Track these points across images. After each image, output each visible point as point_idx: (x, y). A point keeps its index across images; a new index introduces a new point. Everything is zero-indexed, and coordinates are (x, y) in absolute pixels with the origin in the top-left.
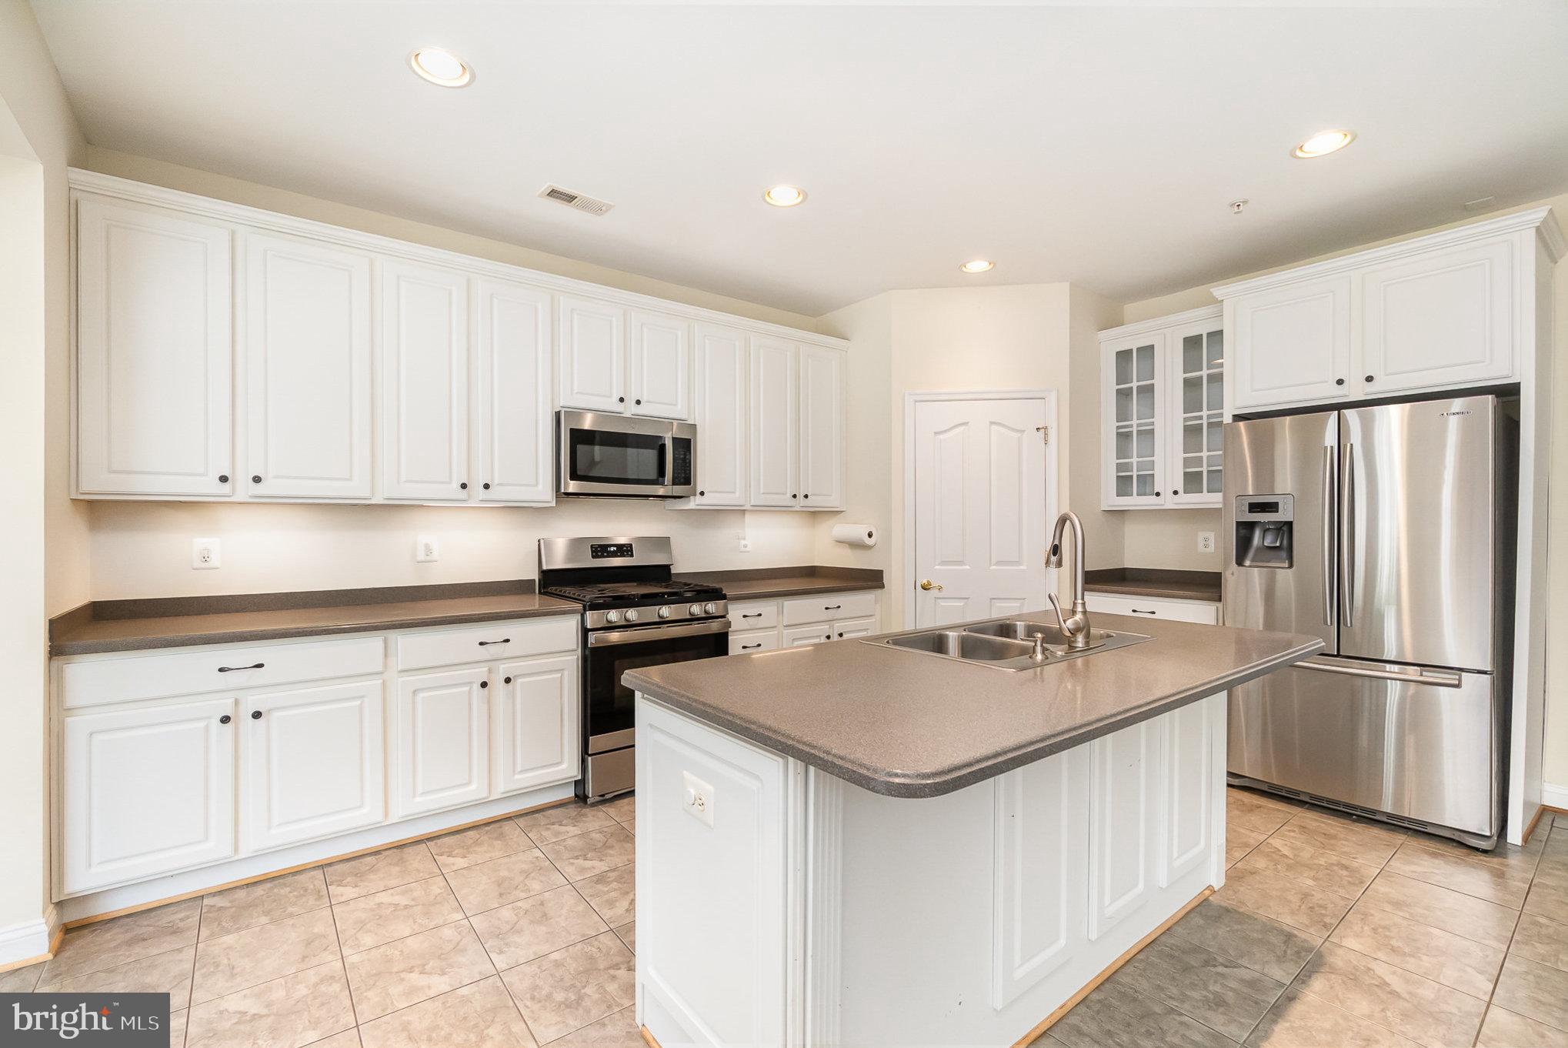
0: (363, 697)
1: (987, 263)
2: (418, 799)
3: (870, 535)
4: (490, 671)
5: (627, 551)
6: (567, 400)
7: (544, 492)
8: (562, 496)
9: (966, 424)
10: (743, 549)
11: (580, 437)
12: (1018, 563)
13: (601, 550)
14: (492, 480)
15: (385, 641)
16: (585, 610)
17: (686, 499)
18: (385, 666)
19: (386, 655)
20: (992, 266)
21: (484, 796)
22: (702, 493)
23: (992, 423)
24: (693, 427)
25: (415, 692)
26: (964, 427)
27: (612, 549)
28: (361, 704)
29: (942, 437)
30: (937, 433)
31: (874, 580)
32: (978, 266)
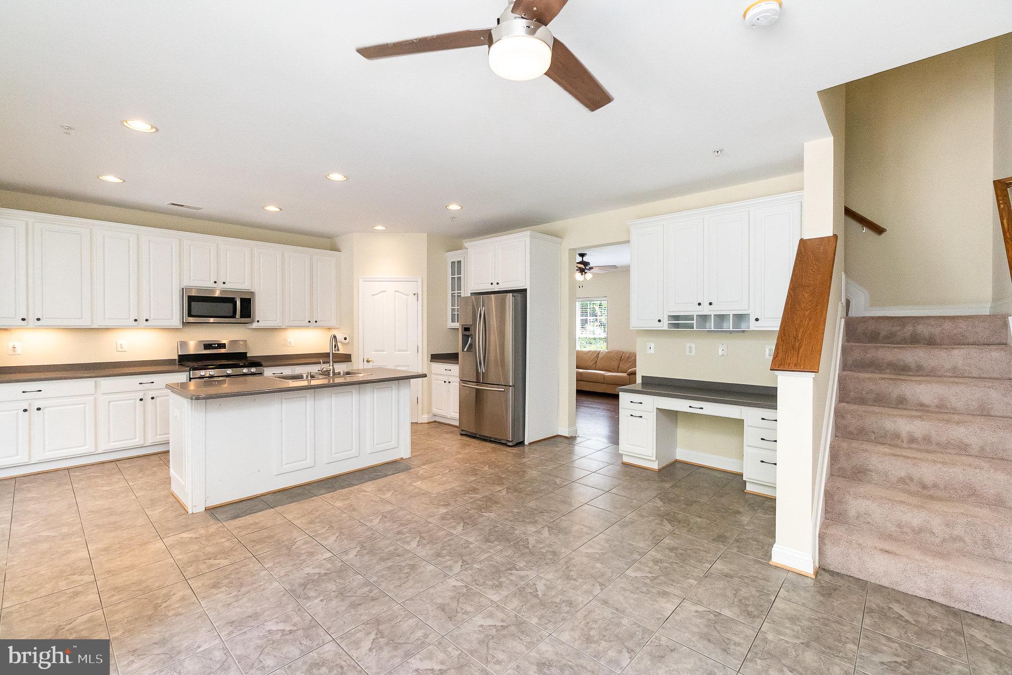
0: (85, 403)
1: (383, 227)
2: (111, 444)
3: (345, 339)
4: (144, 394)
5: (222, 347)
6: (186, 283)
7: (176, 322)
8: (185, 324)
9: (384, 291)
11: (191, 299)
12: (407, 351)
13: (208, 346)
14: (150, 317)
15: (96, 382)
16: (190, 370)
17: (251, 324)
18: (96, 391)
19: (96, 387)
20: (385, 228)
21: (142, 444)
22: (258, 321)
23: (396, 291)
24: (252, 293)
25: (109, 402)
26: (384, 293)
27: (216, 346)
28: (85, 407)
29: (375, 297)
30: (372, 295)
31: (347, 358)
32: (379, 228)
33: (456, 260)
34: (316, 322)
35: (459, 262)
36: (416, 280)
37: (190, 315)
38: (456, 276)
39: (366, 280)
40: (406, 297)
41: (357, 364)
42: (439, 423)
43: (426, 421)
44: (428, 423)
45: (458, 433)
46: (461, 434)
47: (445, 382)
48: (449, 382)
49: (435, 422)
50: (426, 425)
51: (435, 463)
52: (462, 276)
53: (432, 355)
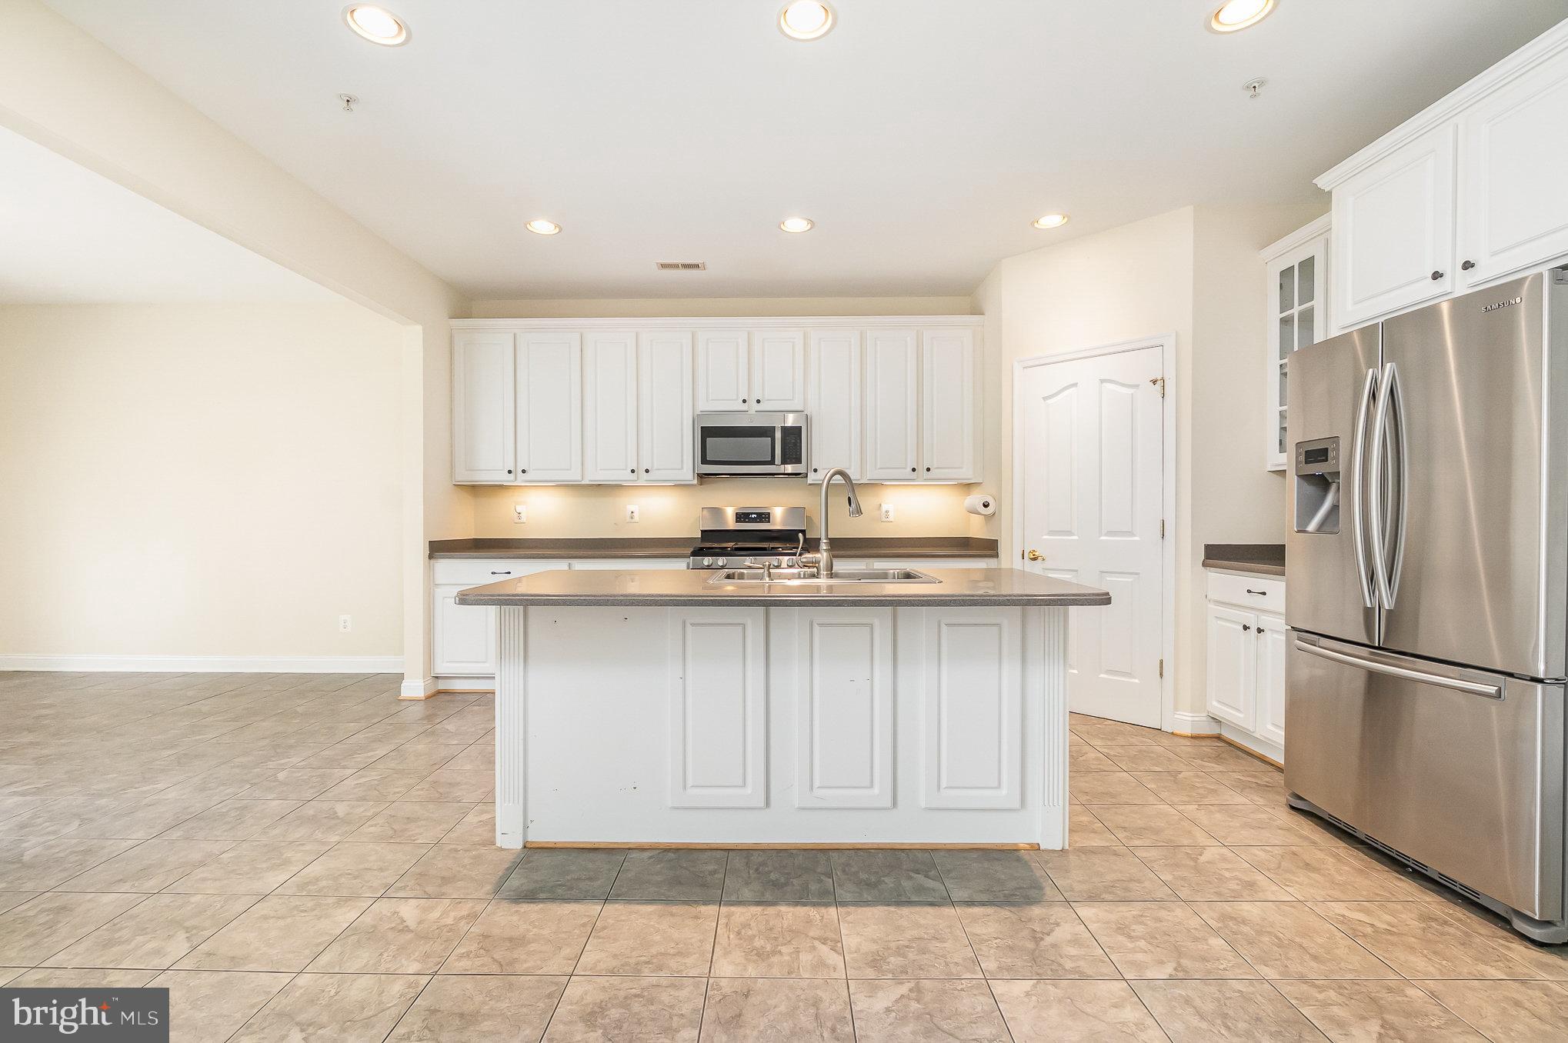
1: (1061, 217)
3: (986, 505)
5: (765, 518)
6: (703, 406)
7: (687, 474)
8: (702, 477)
9: (1075, 385)
10: (884, 519)
11: (708, 433)
12: (1131, 533)
13: (744, 516)
14: (651, 466)
20: (1066, 219)
22: (816, 471)
23: (1102, 381)
26: (1073, 389)
27: (753, 516)
29: (1049, 401)
30: (1045, 399)
31: (988, 548)
32: (1051, 221)
33: (1294, 260)
34: (928, 470)
35: (1307, 265)
36: (1159, 342)
37: (704, 461)
38: (1296, 310)
39: (1031, 363)
40: (1131, 391)
41: (1009, 558)
42: (1230, 744)
43: (1188, 731)
44: (1192, 737)
45: (1283, 800)
46: (1292, 808)
47: (1245, 628)
48: (1260, 631)
49: (1219, 738)
50: (1187, 742)
51: (1135, 910)
52: (1317, 303)
53: (1208, 548)
